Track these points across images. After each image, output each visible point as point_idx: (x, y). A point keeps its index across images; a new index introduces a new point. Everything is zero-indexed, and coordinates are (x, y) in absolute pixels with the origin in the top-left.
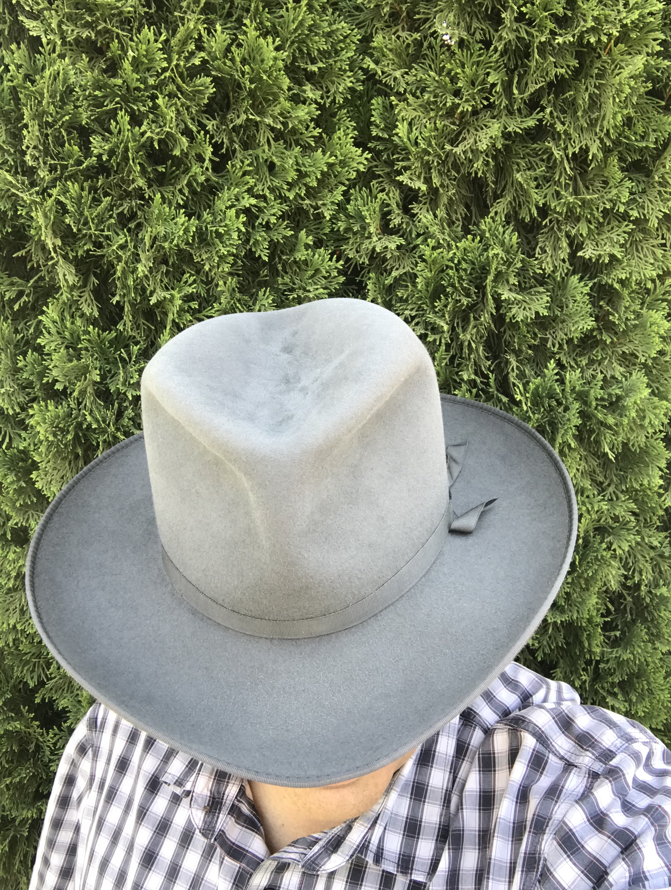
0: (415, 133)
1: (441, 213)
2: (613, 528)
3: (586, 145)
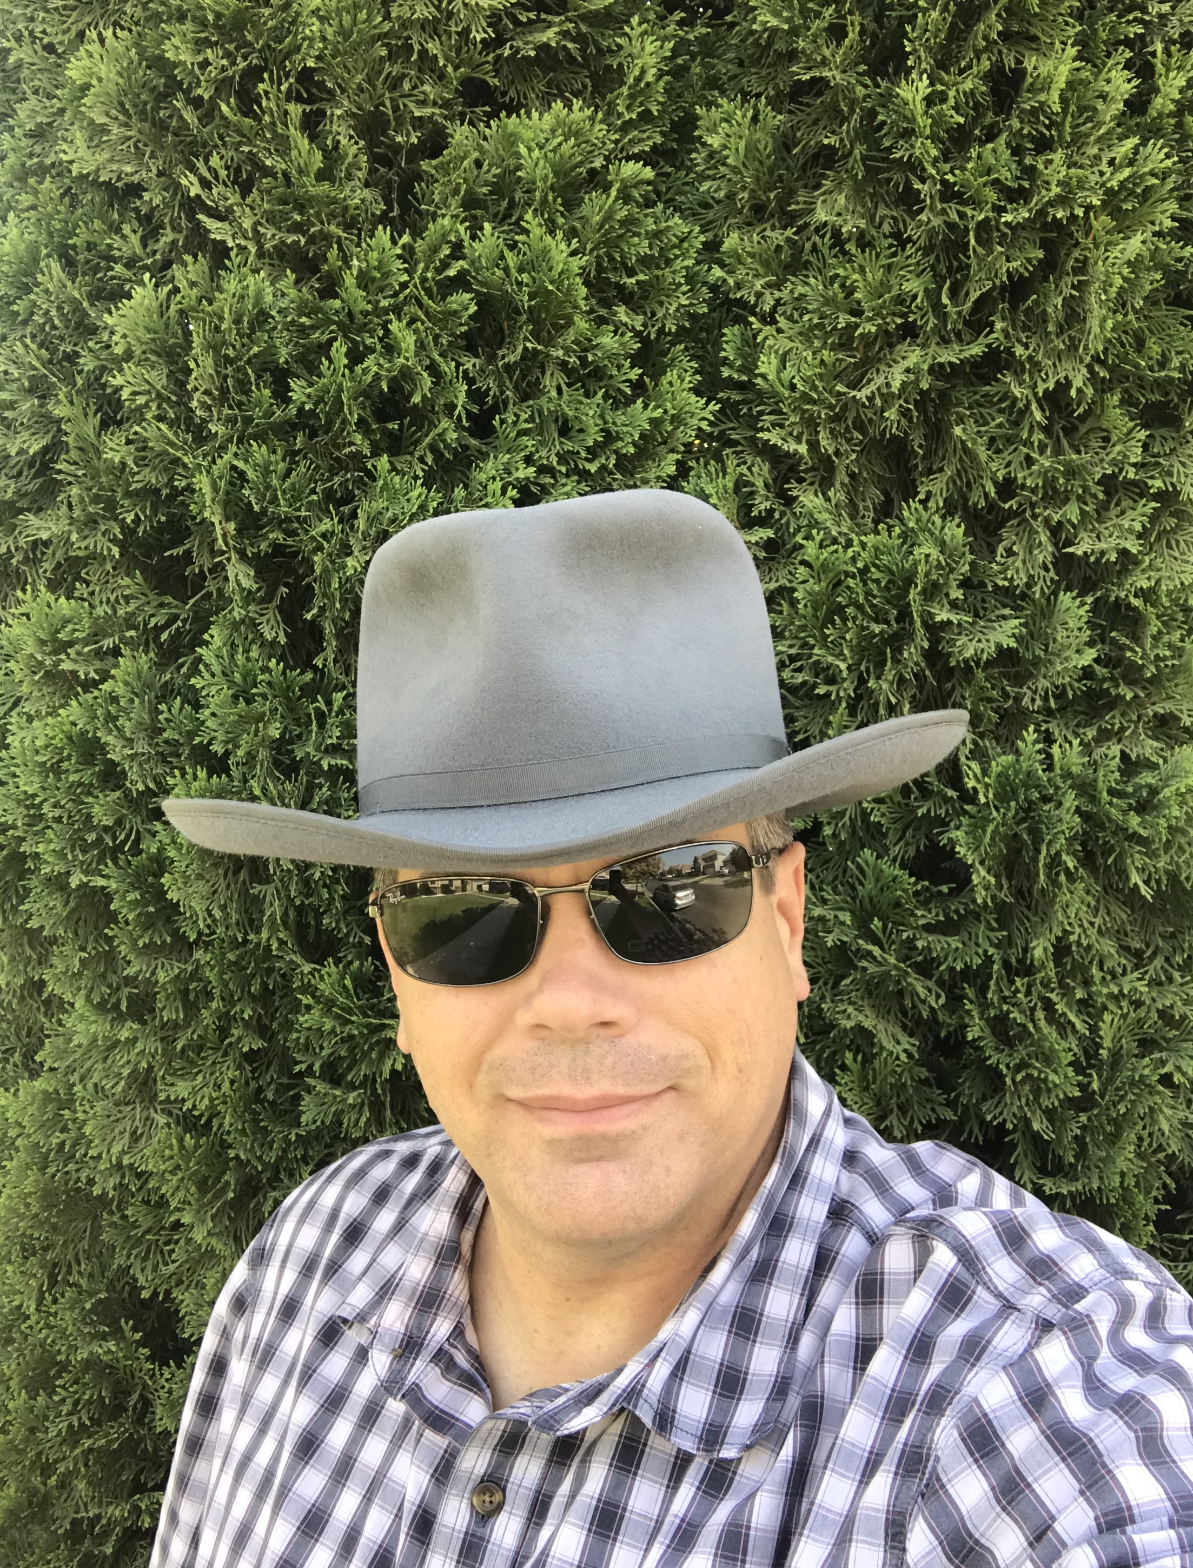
0: (790, 372)
1: (837, 494)
3: (1066, 378)
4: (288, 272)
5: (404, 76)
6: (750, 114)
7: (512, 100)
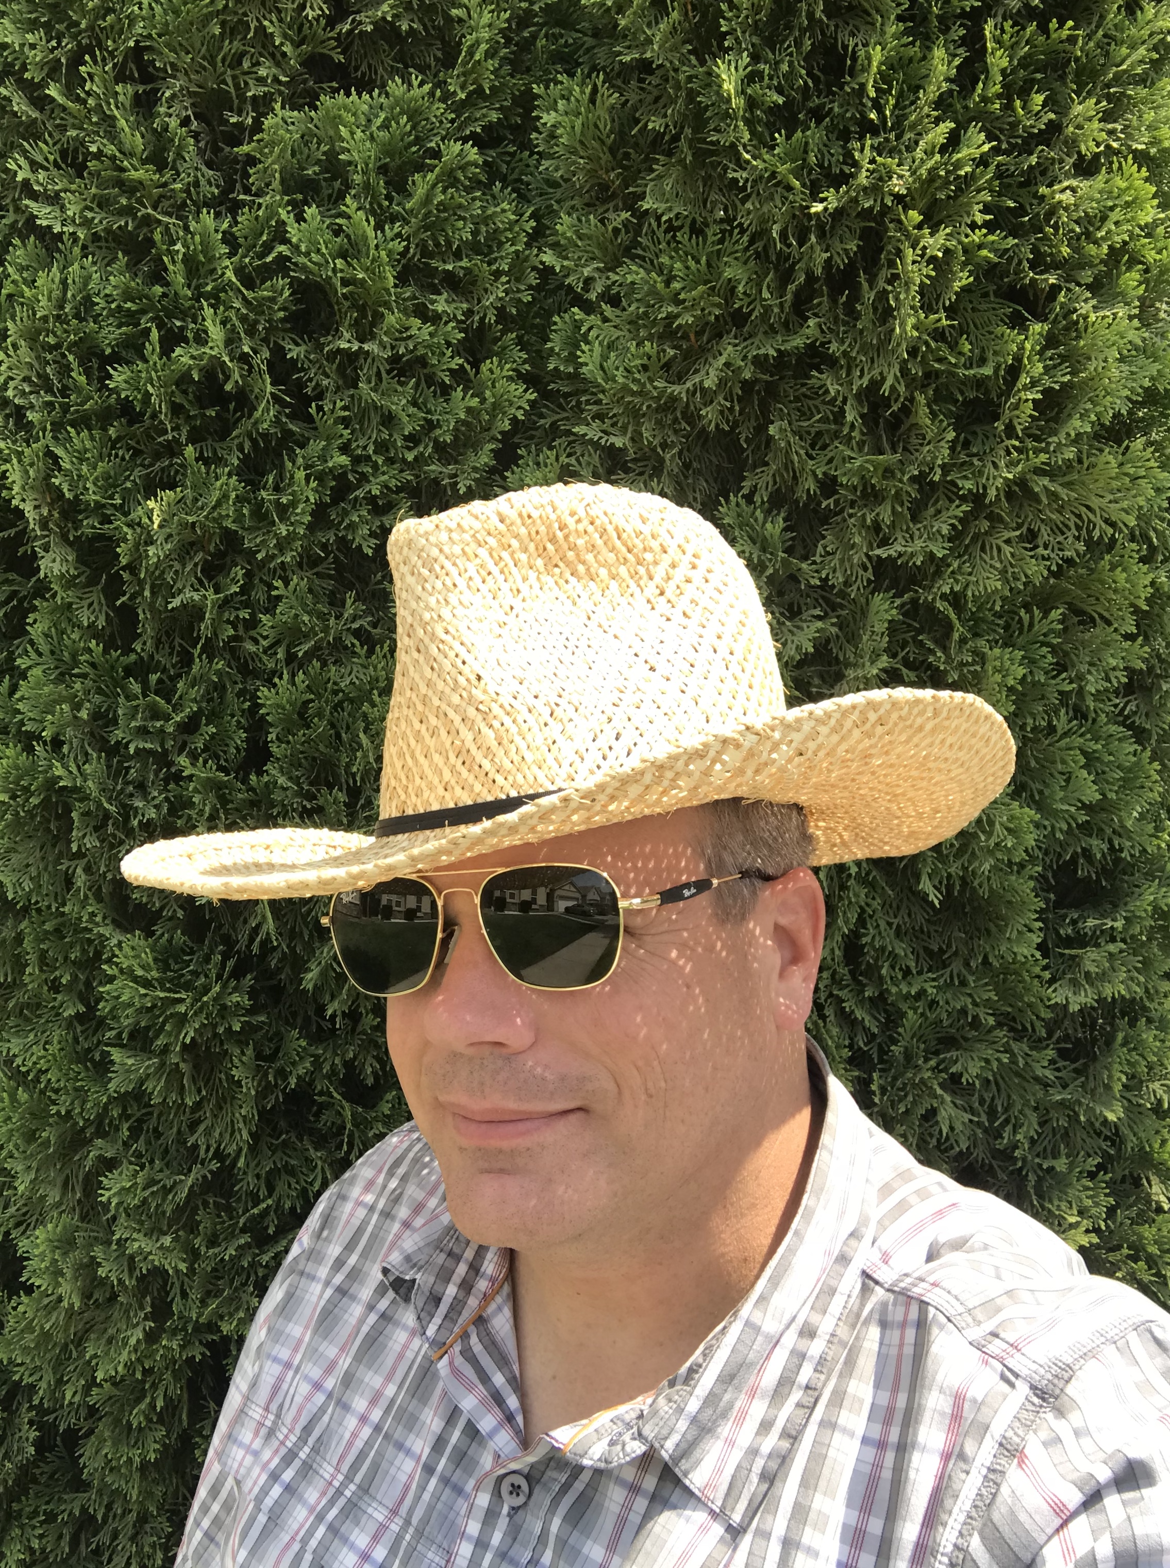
0: (613, 362)
2: (966, 1039)
3: (880, 374)
4: (120, 255)
5: (243, 54)
6: (588, 90)
7: (363, 74)
